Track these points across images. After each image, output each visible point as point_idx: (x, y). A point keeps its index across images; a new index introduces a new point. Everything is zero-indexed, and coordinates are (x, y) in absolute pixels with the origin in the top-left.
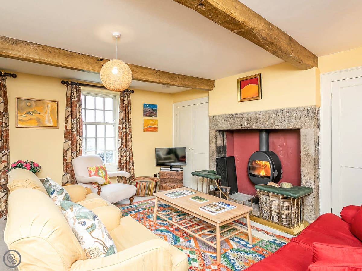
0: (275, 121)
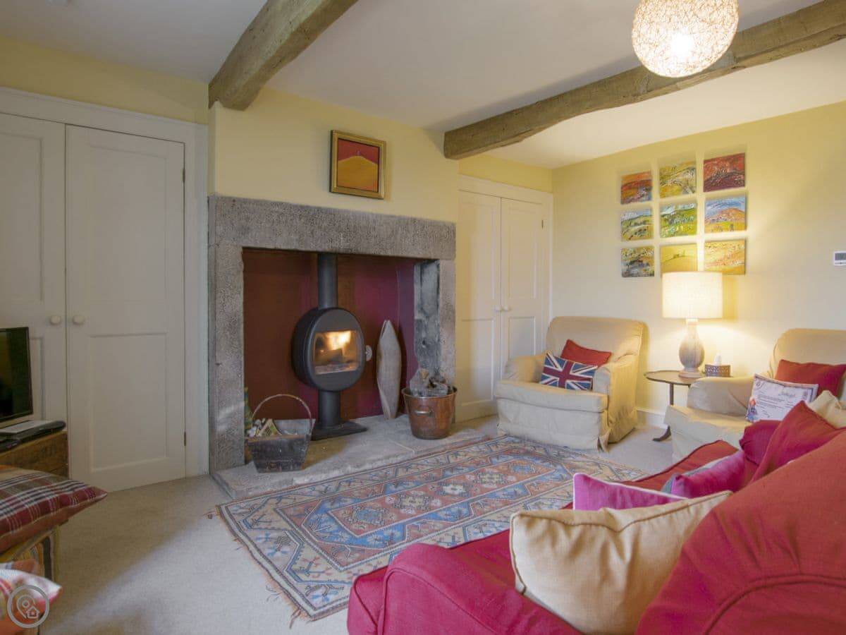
0: (403, 240)
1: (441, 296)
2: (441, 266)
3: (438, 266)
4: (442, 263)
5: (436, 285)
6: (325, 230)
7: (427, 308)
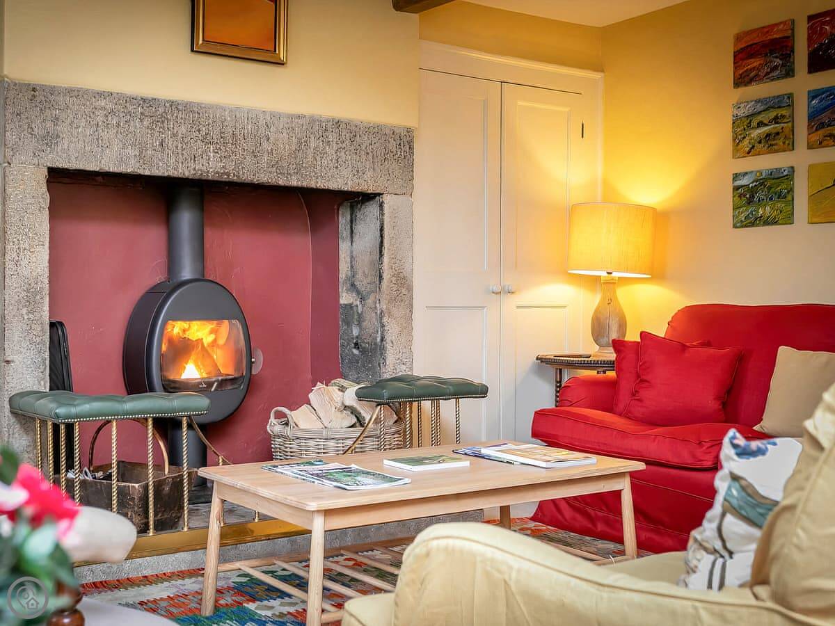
0: (319, 159)
1: (386, 259)
2: (386, 206)
3: (381, 205)
4: (387, 200)
5: (379, 239)
6: (183, 141)
7: (363, 282)
